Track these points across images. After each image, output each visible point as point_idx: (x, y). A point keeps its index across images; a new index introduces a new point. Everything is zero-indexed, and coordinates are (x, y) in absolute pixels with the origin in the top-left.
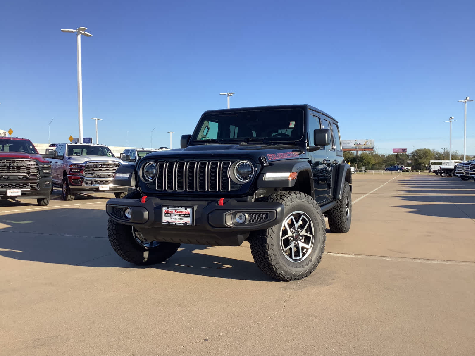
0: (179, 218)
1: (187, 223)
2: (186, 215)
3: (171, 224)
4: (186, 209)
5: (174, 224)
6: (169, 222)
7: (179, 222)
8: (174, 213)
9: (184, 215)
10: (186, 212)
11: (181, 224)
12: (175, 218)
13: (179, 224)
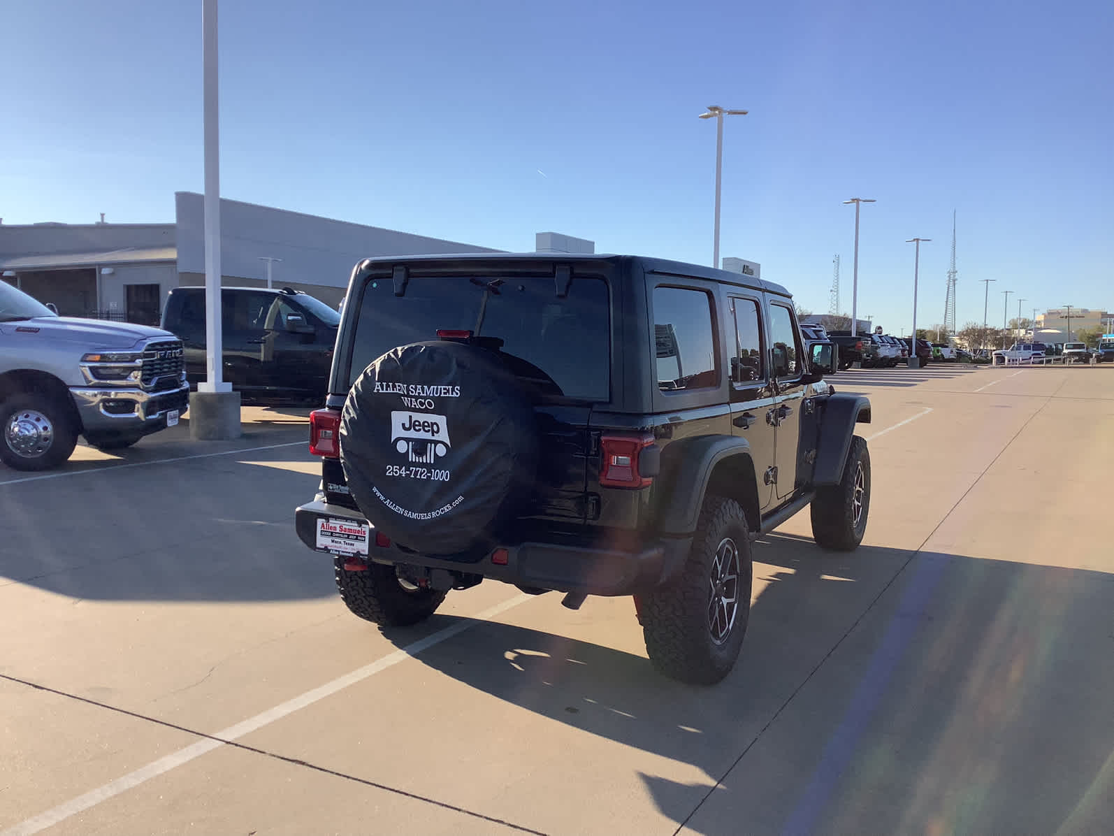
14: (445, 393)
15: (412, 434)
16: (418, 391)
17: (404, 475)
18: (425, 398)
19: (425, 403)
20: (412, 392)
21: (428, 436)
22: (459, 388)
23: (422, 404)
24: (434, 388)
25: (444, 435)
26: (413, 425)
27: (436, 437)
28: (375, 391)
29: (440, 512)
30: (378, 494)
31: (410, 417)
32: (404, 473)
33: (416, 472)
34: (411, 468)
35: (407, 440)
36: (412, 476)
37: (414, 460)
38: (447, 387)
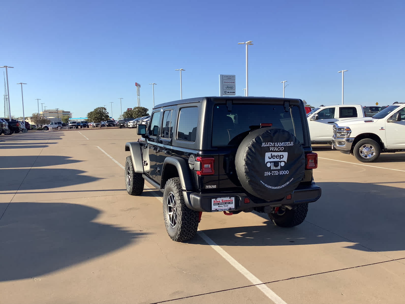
14: (288, 145)
15: (272, 160)
16: (278, 145)
17: (270, 175)
18: (281, 147)
19: (280, 149)
20: (276, 145)
21: (278, 160)
22: (293, 142)
23: (279, 149)
24: (283, 143)
25: (285, 159)
26: (272, 157)
27: (281, 160)
28: (262, 146)
29: (285, 185)
30: (262, 183)
31: (271, 154)
32: (270, 174)
33: (274, 173)
34: (272, 172)
35: (270, 162)
36: (273, 174)
37: (273, 169)
38: (289, 142)
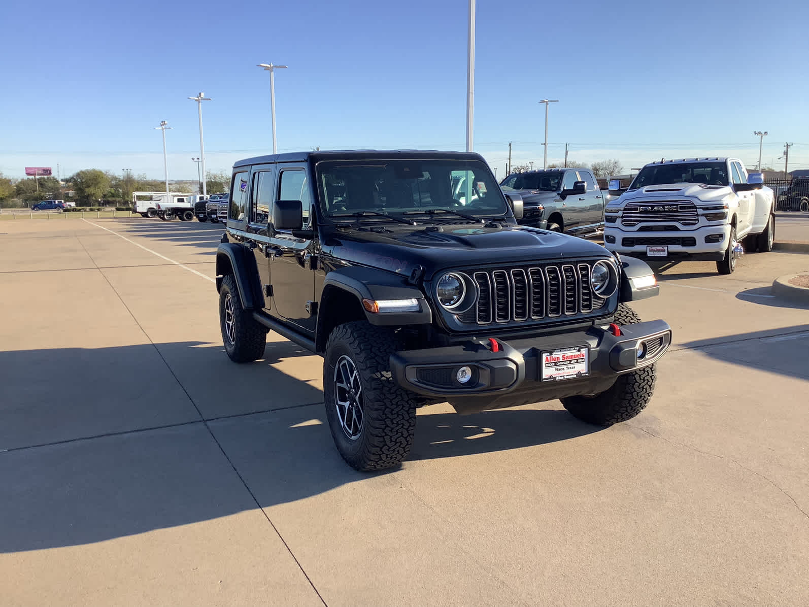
0: (569, 366)
1: (582, 372)
2: (579, 361)
3: (557, 379)
4: (579, 350)
5: (563, 378)
6: (554, 376)
7: (569, 373)
8: (561, 360)
9: (576, 361)
10: (578, 356)
11: (573, 376)
12: (562, 368)
13: (569, 377)
